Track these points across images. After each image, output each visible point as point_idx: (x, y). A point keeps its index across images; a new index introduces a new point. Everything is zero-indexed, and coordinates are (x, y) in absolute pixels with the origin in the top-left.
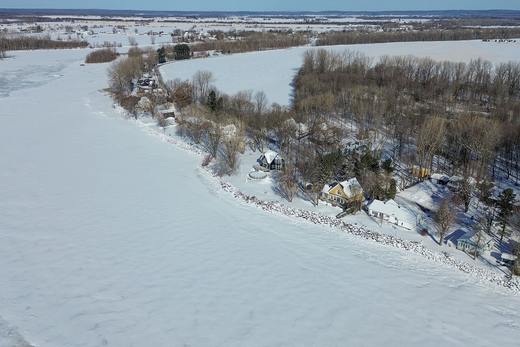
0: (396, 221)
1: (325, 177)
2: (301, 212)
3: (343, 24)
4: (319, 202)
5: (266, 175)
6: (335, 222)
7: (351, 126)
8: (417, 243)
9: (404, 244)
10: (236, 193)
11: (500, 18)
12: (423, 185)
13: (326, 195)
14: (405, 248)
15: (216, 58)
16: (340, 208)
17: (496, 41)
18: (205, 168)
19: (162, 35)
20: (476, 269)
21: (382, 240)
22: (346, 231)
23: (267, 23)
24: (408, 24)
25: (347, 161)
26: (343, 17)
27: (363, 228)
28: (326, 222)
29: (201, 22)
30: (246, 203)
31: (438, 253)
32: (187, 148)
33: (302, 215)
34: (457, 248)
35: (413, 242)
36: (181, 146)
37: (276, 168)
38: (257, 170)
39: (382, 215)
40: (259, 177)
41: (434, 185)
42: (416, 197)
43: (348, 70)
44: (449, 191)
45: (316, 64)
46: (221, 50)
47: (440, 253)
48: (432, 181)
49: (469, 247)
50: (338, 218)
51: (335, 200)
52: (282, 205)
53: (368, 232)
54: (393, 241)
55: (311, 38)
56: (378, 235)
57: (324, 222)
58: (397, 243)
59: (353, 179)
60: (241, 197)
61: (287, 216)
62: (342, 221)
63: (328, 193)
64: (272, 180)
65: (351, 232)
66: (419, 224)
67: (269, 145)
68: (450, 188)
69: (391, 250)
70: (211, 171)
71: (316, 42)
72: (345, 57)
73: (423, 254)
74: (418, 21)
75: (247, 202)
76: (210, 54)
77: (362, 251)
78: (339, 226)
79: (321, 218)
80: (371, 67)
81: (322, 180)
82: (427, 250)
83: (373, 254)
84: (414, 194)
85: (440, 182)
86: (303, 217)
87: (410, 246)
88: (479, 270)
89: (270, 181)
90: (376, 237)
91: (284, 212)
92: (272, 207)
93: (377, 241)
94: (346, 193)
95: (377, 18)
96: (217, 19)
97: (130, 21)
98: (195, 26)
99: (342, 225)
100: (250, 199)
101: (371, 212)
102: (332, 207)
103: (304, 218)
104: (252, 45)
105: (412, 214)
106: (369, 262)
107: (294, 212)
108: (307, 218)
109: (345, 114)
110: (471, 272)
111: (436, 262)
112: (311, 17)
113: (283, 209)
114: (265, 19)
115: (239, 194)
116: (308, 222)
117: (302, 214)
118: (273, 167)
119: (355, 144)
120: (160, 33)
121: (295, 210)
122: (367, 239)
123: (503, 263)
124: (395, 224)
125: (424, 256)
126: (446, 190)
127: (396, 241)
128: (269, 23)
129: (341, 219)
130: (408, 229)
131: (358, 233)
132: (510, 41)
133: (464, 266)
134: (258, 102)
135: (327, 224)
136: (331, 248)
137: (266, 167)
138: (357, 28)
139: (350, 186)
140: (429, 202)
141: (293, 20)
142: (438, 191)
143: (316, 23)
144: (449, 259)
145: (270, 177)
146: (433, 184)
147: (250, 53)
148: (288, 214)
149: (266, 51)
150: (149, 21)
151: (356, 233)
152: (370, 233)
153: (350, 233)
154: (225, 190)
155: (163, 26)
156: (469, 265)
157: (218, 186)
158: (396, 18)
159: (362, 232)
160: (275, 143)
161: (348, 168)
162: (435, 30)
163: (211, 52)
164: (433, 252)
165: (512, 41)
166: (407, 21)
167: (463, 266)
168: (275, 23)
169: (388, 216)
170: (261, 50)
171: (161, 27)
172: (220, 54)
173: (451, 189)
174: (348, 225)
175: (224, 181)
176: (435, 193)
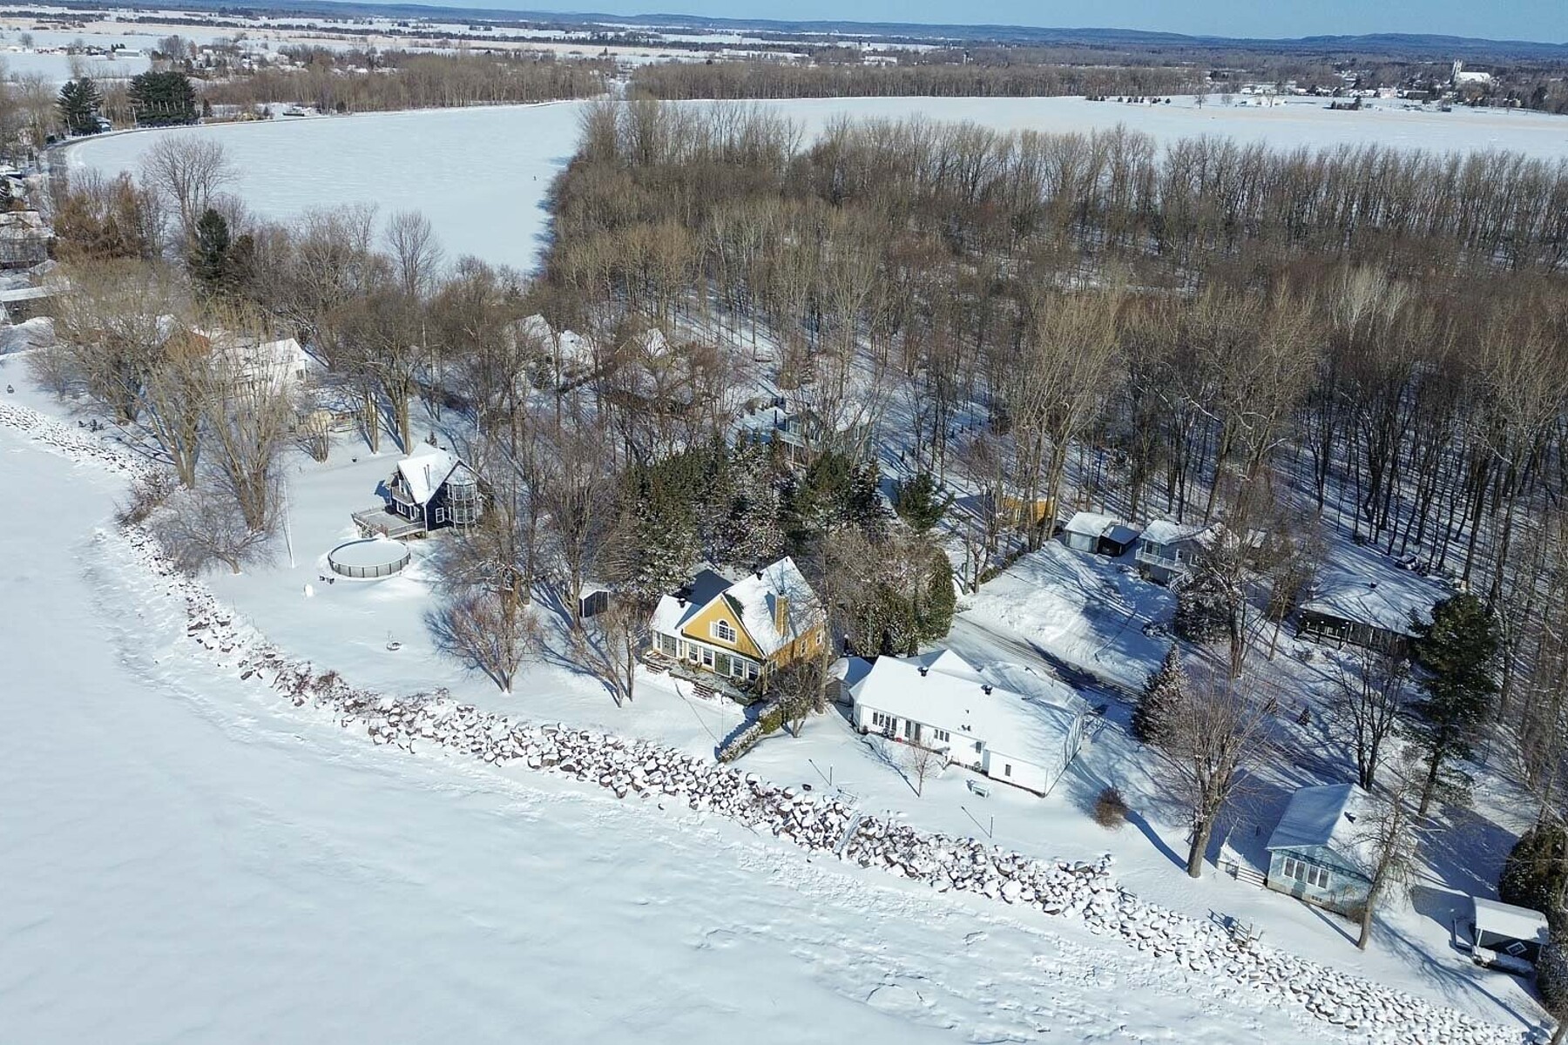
0: (979, 758)
1: (661, 557)
2: (552, 739)
3: (703, 47)
4: (635, 678)
5: (409, 557)
6: (711, 785)
7: (751, 339)
8: (1090, 875)
9: (1034, 885)
10: (247, 659)
11: (1114, 49)
12: (1044, 565)
13: (669, 642)
14: (1039, 905)
15: (296, 123)
16: (730, 700)
17: (1120, 100)
18: (132, 535)
19: (120, 54)
20: (1388, 1005)
21: (930, 867)
22: (763, 827)
23: (478, 38)
24: (884, 54)
25: (748, 479)
26: (705, 34)
27: (838, 807)
28: (670, 788)
29: (266, 26)
30: (292, 706)
31: (1198, 922)
32: (76, 445)
33: (556, 757)
34: (1266, 882)
35: (1072, 868)
36: (49, 436)
37: (456, 521)
38: (369, 533)
39: (914, 729)
40: (369, 567)
41: (1083, 560)
42: (1029, 620)
43: (730, 156)
44: (1143, 582)
45: (626, 143)
46: (313, 103)
47: (1206, 925)
48: (1072, 544)
49: (1324, 878)
50: (723, 760)
51: (708, 662)
52: (466, 709)
53: (863, 830)
54: (985, 871)
55: (612, 80)
56: (910, 839)
57: (661, 787)
58: (1001, 877)
59: (782, 564)
60: (269, 675)
61: (489, 766)
62: (741, 779)
63: (677, 634)
64: (430, 579)
65: (789, 830)
66: (1073, 763)
67: (439, 420)
68: (1143, 568)
69: (982, 919)
70: (152, 548)
71: (628, 88)
72: (716, 121)
73: (1128, 935)
74: (911, 48)
75: (297, 700)
76: (273, 111)
77: (847, 944)
78: (731, 800)
79: (648, 767)
80: (801, 150)
81: (650, 570)
82: (1144, 909)
83: (903, 961)
84: (1019, 605)
85: (1103, 545)
86: (563, 764)
87: (1064, 892)
88: (1399, 1009)
89: (419, 584)
90: (904, 856)
91: (474, 743)
92: (417, 724)
93: (911, 875)
94: (753, 633)
95: (799, 38)
96: (321, 20)
97: (21, 14)
98: (242, 37)
99: (743, 795)
100: (313, 687)
101: (866, 719)
102: (696, 698)
103: (569, 768)
104: (422, 90)
105: (1047, 723)
106: (890, 1014)
107: (520, 742)
108: (580, 772)
109: (728, 301)
110: (1367, 1024)
111: (1193, 978)
112: (611, 29)
113: (471, 732)
114: (476, 29)
115: (260, 659)
116: (589, 793)
117: (559, 752)
118: (440, 518)
119: (771, 406)
120: (114, 49)
121: (527, 733)
122: (865, 864)
123: (1489, 956)
124: (976, 770)
125: (1135, 945)
126: (1131, 580)
127: (998, 868)
128: (485, 38)
129: (737, 764)
130: (1032, 791)
131: (820, 837)
132: (1155, 102)
133: (1329, 992)
134: (402, 253)
135: (673, 793)
136: (696, 942)
137: (412, 519)
138: (747, 58)
139: (769, 597)
140: (1082, 638)
141: (560, 34)
142: (1105, 586)
143: (627, 43)
144: (1250, 954)
145: (425, 566)
146: (1078, 555)
147: (416, 112)
148: (490, 756)
149: (470, 109)
150: (87, 18)
151: (811, 835)
152: (874, 835)
153: (784, 836)
154: (200, 641)
155: (132, 33)
156: (1348, 984)
157: (171, 622)
158: (848, 39)
159: (836, 828)
160: (464, 412)
161: (754, 511)
162: (957, 70)
163: (278, 108)
164: (1172, 920)
165: (1159, 100)
166: (881, 47)
167: (1324, 990)
168: (506, 39)
169: (943, 735)
170: (452, 105)
171: (125, 34)
172: (309, 112)
173: (1147, 576)
174: (770, 795)
175: (202, 596)
176: (1092, 593)
